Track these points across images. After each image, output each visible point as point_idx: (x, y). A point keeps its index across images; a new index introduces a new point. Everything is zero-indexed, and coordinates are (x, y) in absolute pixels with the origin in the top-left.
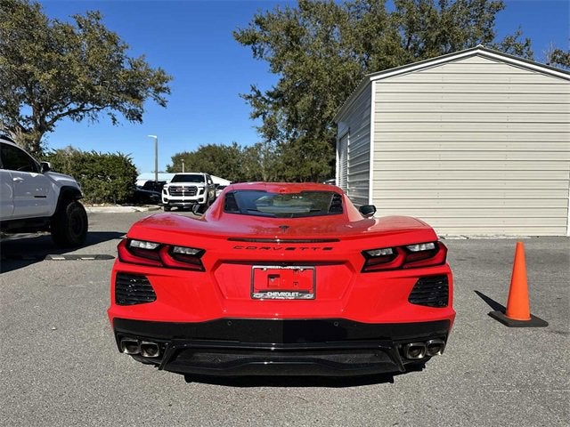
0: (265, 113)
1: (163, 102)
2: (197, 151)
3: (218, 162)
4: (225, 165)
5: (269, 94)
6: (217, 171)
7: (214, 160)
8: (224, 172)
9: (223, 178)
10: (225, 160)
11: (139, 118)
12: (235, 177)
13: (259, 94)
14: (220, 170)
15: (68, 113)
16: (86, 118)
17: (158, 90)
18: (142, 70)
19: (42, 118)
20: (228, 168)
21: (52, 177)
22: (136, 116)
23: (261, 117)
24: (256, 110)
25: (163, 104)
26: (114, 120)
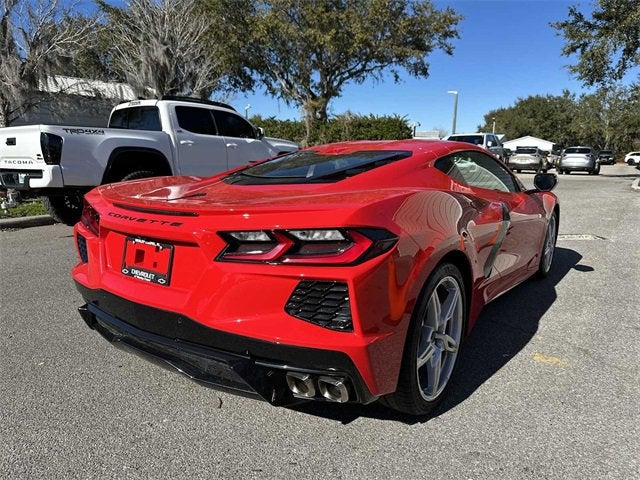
0: (585, 45)
1: (449, 48)
2: (513, 106)
3: (540, 118)
4: (549, 122)
5: (598, 17)
6: (537, 130)
7: (534, 116)
8: (547, 131)
9: (545, 138)
10: (549, 116)
11: (425, 72)
12: (562, 136)
13: (580, 17)
14: (541, 128)
15: (351, 75)
16: (369, 78)
17: (446, 35)
18: (427, 14)
19: (330, 83)
20: (553, 126)
21: (270, 142)
22: (422, 70)
23: (579, 50)
24: (571, 42)
25: (450, 53)
26: (397, 77)
